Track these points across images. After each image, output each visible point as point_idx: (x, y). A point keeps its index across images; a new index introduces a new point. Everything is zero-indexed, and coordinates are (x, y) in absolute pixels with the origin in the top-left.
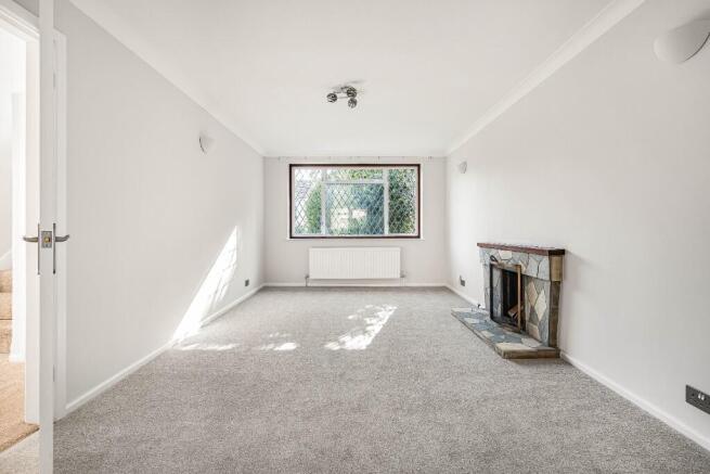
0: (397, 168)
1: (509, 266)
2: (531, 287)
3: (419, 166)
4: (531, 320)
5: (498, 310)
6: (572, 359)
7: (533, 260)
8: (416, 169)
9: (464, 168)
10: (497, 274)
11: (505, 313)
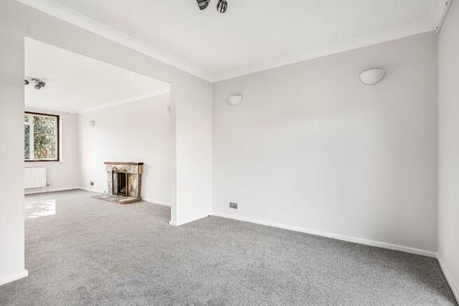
0: (42, 116)
1: (121, 171)
2: (131, 177)
3: (58, 117)
4: (131, 191)
5: (116, 191)
6: (146, 200)
7: (132, 167)
8: (56, 118)
9: (93, 123)
10: (115, 175)
11: (119, 191)
